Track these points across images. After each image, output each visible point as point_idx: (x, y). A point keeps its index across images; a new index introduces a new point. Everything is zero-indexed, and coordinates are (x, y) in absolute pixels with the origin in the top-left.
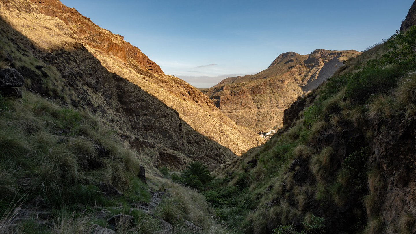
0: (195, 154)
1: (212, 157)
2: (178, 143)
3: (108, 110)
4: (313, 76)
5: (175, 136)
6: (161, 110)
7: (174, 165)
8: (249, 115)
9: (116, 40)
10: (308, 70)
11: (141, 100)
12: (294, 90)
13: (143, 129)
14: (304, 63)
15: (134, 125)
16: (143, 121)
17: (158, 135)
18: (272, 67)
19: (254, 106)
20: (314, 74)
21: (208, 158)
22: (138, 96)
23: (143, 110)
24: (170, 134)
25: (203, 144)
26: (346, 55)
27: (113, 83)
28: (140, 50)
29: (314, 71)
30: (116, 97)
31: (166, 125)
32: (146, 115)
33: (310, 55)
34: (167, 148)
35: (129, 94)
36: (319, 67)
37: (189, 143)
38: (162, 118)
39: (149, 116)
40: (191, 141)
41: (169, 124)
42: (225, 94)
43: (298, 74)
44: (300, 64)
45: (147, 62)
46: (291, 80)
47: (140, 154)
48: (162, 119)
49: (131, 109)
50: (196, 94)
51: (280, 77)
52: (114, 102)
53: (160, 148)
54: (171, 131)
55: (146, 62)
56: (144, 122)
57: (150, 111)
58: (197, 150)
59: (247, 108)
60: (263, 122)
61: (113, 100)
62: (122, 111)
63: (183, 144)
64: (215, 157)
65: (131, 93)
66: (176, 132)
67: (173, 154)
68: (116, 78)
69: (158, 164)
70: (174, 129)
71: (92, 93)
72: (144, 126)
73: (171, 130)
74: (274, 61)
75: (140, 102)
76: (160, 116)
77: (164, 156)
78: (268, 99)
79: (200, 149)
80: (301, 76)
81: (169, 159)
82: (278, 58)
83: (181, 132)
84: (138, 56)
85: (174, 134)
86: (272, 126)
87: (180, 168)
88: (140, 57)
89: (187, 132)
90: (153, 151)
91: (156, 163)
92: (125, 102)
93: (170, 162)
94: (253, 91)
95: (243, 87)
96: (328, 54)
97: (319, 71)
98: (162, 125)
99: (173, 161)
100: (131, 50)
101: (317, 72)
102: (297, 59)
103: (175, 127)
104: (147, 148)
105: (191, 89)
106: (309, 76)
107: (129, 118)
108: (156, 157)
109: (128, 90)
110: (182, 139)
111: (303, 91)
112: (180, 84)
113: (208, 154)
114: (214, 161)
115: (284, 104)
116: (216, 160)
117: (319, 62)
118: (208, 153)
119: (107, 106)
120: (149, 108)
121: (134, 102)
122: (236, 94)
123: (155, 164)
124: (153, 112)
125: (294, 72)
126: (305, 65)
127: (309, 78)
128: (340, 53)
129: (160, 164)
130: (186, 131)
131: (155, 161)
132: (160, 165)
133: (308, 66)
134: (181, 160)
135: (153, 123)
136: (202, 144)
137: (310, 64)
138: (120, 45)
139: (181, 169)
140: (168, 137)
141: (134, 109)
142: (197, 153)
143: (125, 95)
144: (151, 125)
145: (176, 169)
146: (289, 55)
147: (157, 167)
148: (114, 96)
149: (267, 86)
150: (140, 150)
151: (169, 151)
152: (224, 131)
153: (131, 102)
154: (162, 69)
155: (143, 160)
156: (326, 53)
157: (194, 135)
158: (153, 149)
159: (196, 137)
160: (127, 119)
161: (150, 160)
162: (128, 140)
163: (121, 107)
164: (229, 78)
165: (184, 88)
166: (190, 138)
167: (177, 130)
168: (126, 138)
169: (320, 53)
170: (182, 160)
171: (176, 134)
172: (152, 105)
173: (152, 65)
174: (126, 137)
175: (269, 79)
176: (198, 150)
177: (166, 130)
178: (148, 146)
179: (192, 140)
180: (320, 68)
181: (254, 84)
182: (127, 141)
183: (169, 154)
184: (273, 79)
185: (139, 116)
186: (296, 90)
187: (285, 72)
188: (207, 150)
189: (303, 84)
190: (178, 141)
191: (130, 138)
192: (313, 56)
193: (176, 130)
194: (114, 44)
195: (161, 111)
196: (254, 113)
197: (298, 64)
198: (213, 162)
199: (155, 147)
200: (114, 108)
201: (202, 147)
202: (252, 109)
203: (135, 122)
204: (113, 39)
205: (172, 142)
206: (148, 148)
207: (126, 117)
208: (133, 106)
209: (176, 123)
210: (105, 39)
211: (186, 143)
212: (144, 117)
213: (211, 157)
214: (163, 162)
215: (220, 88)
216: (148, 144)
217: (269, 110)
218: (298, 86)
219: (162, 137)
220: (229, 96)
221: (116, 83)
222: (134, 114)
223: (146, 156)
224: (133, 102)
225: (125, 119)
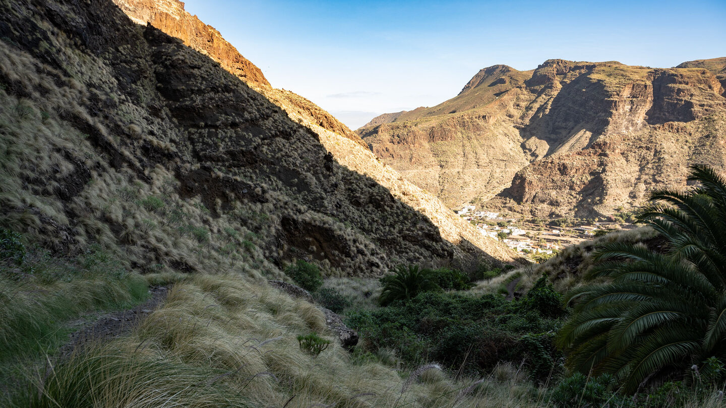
0: (372, 231)
1: (418, 241)
2: (326, 202)
3: (123, 103)
4: (542, 108)
5: (316, 184)
6: (276, 118)
7: (326, 257)
8: (425, 179)
9: (167, 7)
10: (533, 98)
11: (220, 86)
12: (506, 135)
13: (227, 160)
14: (524, 85)
15: (202, 150)
16: (227, 140)
17: (270, 180)
18: (467, 93)
19: (434, 163)
20: (543, 105)
21: (407, 243)
22: (213, 78)
23: (226, 114)
24: (304, 179)
25: (392, 207)
26: (603, 70)
27: (146, 48)
28: (219, 33)
29: (543, 100)
30: (151, 81)
31: (291, 157)
32: (234, 125)
33: (536, 71)
34: (303, 208)
35: (188, 71)
36: (552, 93)
37: (355, 205)
38: (278, 139)
39: (243, 131)
40: (360, 198)
41: (299, 154)
42: (380, 141)
43: (514, 106)
44: (517, 87)
45: (235, 59)
46: (501, 116)
47: (216, 216)
48: (280, 140)
49: (193, 108)
50: (336, 129)
51: (482, 109)
52: (147, 92)
53: (282, 204)
54: (307, 171)
55: (233, 60)
56: (229, 144)
57: (246, 116)
58: (377, 221)
59: (421, 167)
60: (450, 193)
61: (143, 86)
62: (167, 114)
63: (338, 206)
64: (426, 241)
65: (191, 70)
66: (317, 173)
67: (324, 223)
68: (153, 35)
69: (279, 254)
70: (312, 166)
71: (71, 48)
72: (229, 153)
73: (305, 168)
74: (469, 83)
75: (218, 92)
76: (273, 132)
77: (296, 228)
78: (460, 151)
79: (384, 219)
80: (520, 109)
81: (311, 239)
82: (477, 76)
83: (331, 174)
84: (215, 45)
85: (314, 179)
86: (467, 199)
87: (347, 266)
88: (221, 48)
89: (347, 175)
90: (262, 211)
91: (274, 249)
92: (176, 91)
93: (315, 248)
94: (432, 136)
95: (414, 128)
96: (570, 67)
97: (552, 99)
98: (279, 155)
99: (325, 245)
100: (200, 33)
101: (548, 101)
102: (511, 78)
103: (314, 163)
104: (242, 202)
105: (326, 117)
106: (535, 110)
107: (187, 132)
108: (273, 230)
109: (183, 61)
110: (336, 192)
111: (523, 137)
112: (303, 107)
113: (408, 232)
114: (423, 250)
115: (488, 160)
116: (427, 247)
117: (552, 83)
118: (407, 230)
119: (119, 93)
120: (244, 109)
121: (200, 92)
122: (401, 140)
123: (271, 252)
124: (253, 122)
125: (506, 102)
126: (526, 89)
127: (534, 113)
128: (592, 66)
129: (284, 253)
130: (342, 173)
131: (269, 244)
132: (283, 258)
133: (533, 91)
134: (349, 242)
135: (255, 148)
136: (388, 206)
137: (537, 88)
138: (178, 18)
139: (348, 269)
140: (297, 185)
141: (201, 109)
142: (377, 229)
143: (174, 73)
144: (252, 153)
145: (334, 269)
146: (498, 70)
147: (277, 263)
148: (146, 78)
149: (458, 127)
150: (218, 208)
151: (309, 215)
152: (411, 193)
153: (192, 91)
154: (266, 77)
155: (229, 235)
156: (565, 67)
157: (366, 185)
158: (259, 206)
159: (370, 188)
160: (182, 134)
161: (251, 239)
162: (171, 165)
163: (166, 106)
164: (385, 114)
165: (312, 116)
166: (355, 190)
167: (321, 168)
168: (165, 160)
169: (555, 65)
170: (351, 243)
171: (318, 179)
172: (251, 105)
173: (245, 65)
174: (164, 155)
175: (462, 113)
176: (380, 221)
177: (292, 167)
178: (244, 195)
179: (362, 196)
180: (555, 93)
181: (434, 122)
182: (168, 169)
183: (310, 224)
184: (468, 114)
185: (216, 127)
186: (509, 135)
187: (489, 102)
188: (402, 223)
189: (522, 124)
190: (324, 195)
191: (178, 160)
192: (542, 71)
193: (319, 168)
194: (164, 16)
195: (276, 121)
196: (434, 176)
197: (513, 88)
198: (421, 254)
199: (267, 201)
200: (143, 105)
201: (388, 214)
202: (430, 169)
203: (204, 143)
204: (160, 4)
205: (310, 198)
206: (246, 201)
207: (179, 131)
208: (198, 101)
209: (315, 152)
210: (144, 4)
211: (347, 202)
212: (230, 132)
213: (415, 240)
214: (294, 248)
215: (371, 129)
216: (245, 191)
217: (461, 170)
218: (514, 127)
219: (282, 184)
220: (389, 145)
221: (153, 48)
222: (203, 124)
223: (239, 226)
224: (198, 90)
225: (177, 135)
